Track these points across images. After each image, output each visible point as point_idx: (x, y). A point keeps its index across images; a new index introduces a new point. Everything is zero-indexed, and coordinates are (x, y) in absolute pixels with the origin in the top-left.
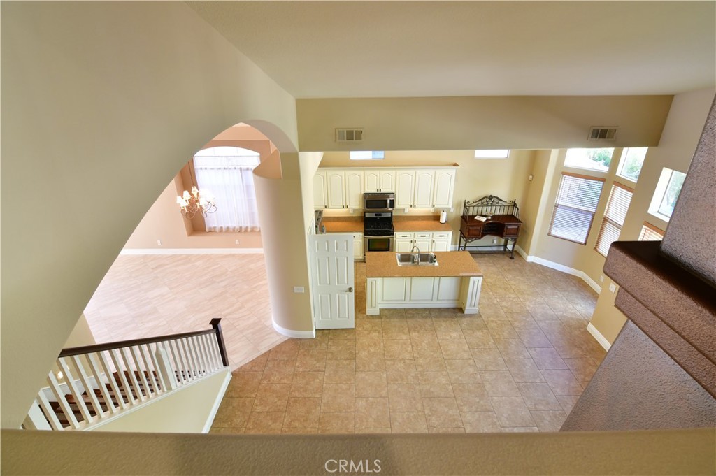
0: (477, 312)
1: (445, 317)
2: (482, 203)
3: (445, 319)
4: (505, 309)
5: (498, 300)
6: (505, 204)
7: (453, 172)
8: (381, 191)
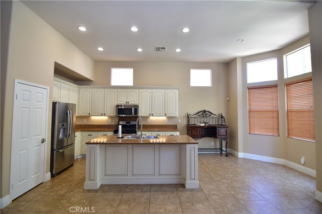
0: (198, 187)
1: (165, 191)
2: (200, 116)
3: (164, 193)
4: (226, 184)
5: (219, 178)
6: (215, 116)
7: (177, 91)
8: (129, 103)
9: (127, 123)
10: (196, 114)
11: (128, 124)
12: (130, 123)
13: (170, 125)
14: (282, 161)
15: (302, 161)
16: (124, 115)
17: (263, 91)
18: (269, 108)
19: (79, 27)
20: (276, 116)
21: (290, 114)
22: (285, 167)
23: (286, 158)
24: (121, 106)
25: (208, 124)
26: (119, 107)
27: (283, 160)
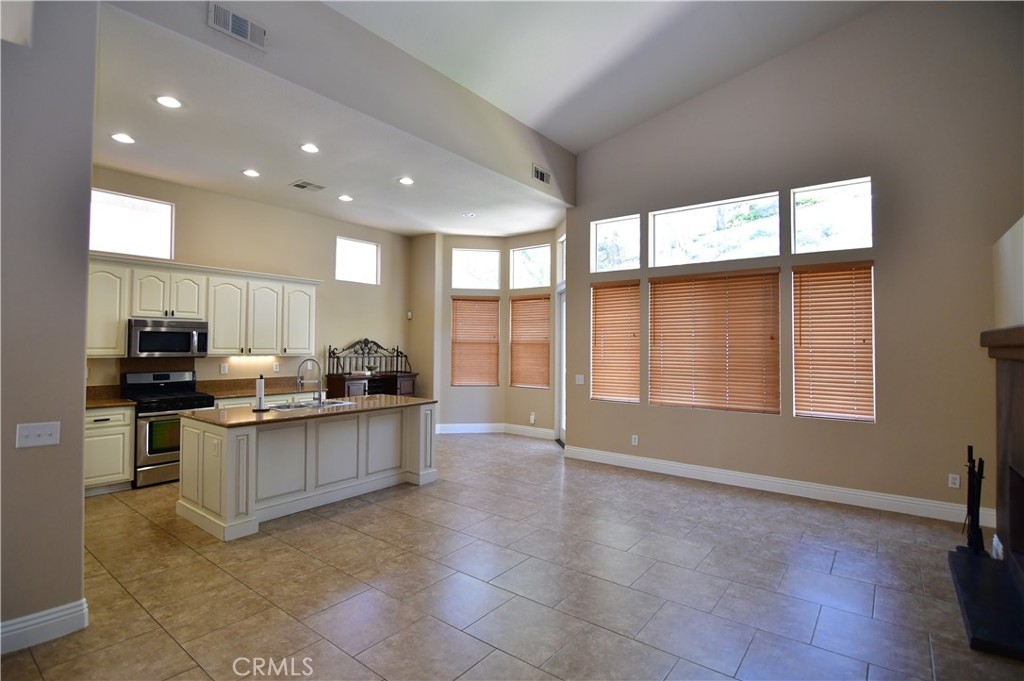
2: (355, 352)
6: (386, 353)
7: (312, 291)
8: (175, 316)
9: (155, 378)
10: (349, 348)
11: (162, 383)
12: (168, 377)
13: (285, 378)
14: (501, 427)
15: (532, 419)
16: (157, 354)
17: (477, 305)
18: (486, 338)
19: (159, 96)
20: (494, 351)
21: (516, 348)
22: (507, 434)
23: (507, 420)
24: (144, 323)
25: (378, 370)
26: (146, 326)
27: (503, 425)
